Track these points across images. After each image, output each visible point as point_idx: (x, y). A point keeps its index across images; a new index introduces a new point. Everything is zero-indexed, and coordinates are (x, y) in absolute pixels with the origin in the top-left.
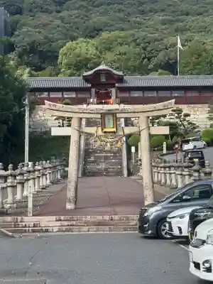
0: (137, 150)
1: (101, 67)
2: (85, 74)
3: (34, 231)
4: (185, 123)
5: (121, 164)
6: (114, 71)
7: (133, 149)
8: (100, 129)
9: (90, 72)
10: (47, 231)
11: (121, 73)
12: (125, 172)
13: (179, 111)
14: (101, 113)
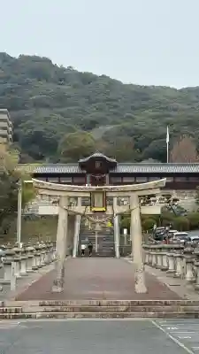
0: (129, 232)
1: (95, 155)
2: (81, 160)
3: (15, 317)
4: (174, 207)
5: (114, 246)
6: (107, 158)
7: (125, 231)
8: (89, 207)
9: (86, 159)
10: (30, 317)
11: (114, 160)
12: (118, 254)
13: (168, 196)
14: (90, 192)
